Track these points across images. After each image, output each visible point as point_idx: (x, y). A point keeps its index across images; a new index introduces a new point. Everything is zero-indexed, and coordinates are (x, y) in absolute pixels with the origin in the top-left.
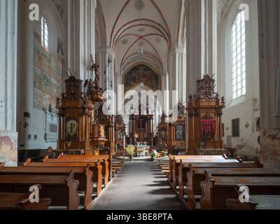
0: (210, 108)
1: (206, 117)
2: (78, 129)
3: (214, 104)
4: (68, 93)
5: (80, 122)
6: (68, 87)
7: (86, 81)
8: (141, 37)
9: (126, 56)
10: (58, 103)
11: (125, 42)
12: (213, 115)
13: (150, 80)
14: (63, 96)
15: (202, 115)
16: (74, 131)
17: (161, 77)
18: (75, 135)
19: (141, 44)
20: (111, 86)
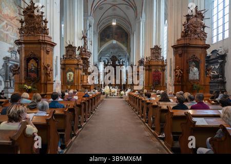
0: (158, 66)
1: (155, 71)
2: (74, 78)
3: (160, 63)
4: (67, 55)
5: (75, 73)
6: (67, 51)
7: (79, 47)
8: (114, 5)
9: (103, 17)
10: (61, 61)
11: (101, 8)
12: (160, 70)
13: (122, 37)
14: (63, 57)
15: (153, 70)
16: (72, 78)
17: (130, 35)
18: (72, 81)
19: (114, 10)
20: (91, 44)
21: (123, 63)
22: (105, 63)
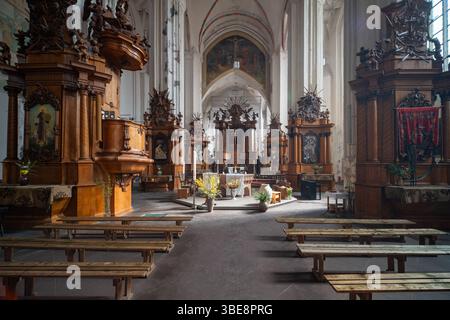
13: (252, 62)
21: (254, 118)
22: (217, 118)
